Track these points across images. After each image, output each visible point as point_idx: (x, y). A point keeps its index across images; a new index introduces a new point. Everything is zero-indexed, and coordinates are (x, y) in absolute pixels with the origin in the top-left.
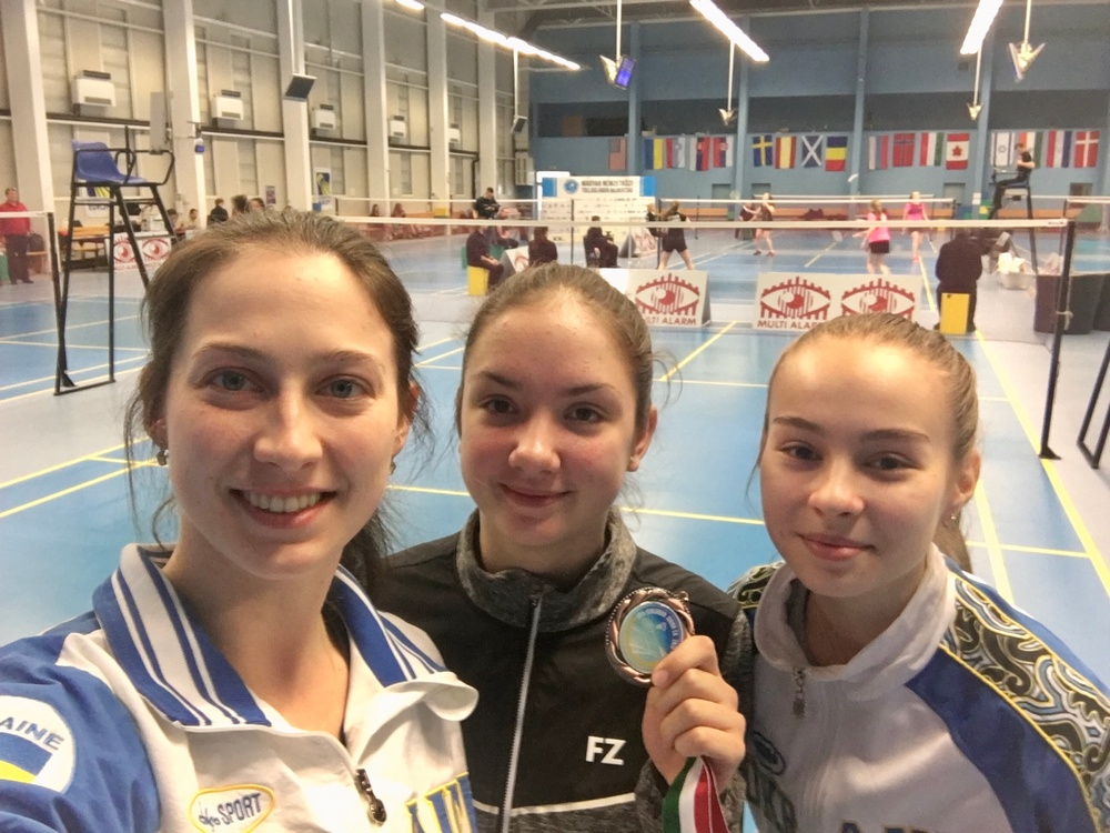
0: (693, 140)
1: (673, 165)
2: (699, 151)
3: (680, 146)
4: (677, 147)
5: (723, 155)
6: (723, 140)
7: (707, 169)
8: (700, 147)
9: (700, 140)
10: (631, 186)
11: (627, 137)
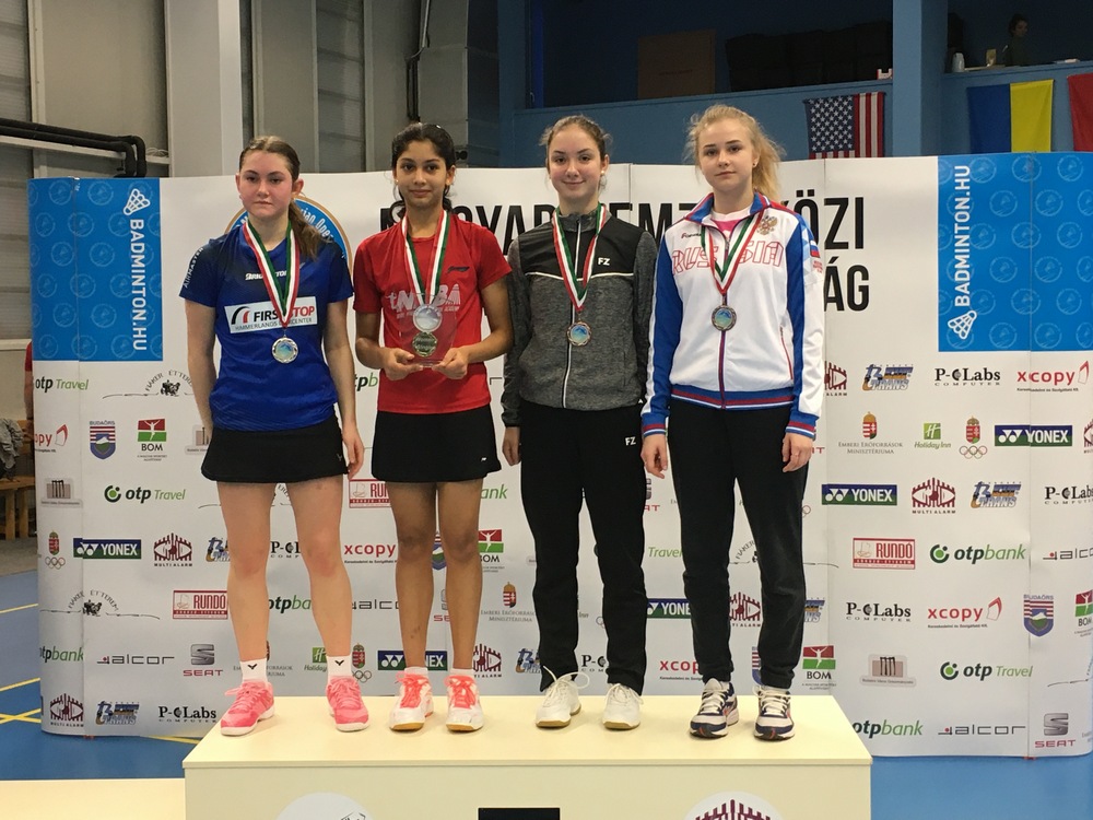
10: (844, 246)
11: (889, 83)
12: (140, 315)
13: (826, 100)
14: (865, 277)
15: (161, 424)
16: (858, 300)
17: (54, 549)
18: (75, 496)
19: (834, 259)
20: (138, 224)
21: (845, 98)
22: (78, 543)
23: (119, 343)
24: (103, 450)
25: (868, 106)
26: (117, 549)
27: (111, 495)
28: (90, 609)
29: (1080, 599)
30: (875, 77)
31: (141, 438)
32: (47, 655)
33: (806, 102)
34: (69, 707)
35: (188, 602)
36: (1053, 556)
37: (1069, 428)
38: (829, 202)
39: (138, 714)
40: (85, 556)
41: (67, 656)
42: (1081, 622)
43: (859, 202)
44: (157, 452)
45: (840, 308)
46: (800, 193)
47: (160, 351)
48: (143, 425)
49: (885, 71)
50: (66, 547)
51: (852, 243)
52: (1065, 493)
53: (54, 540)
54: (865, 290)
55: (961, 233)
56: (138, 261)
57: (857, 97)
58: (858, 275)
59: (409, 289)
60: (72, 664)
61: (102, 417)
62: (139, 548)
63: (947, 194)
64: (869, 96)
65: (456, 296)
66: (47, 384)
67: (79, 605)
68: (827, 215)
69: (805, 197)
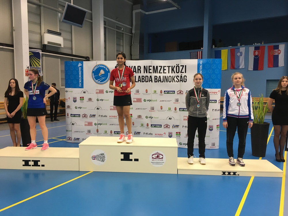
0: (252, 49)
1: (236, 67)
2: (255, 56)
3: (241, 53)
4: (239, 54)
5: (276, 58)
6: (277, 47)
7: (262, 69)
8: (257, 53)
9: (257, 48)
10: (183, 72)
11: (203, 50)
12: (80, 81)
13: (193, 52)
14: (186, 77)
15: (83, 98)
16: (185, 81)
17: (68, 116)
18: (71, 108)
19: (182, 74)
20: (80, 68)
21: (196, 52)
22: (71, 115)
23: (77, 85)
24: (75, 101)
25: (199, 53)
26: (77, 116)
27: (76, 108)
28: (73, 124)
29: (217, 126)
30: (201, 49)
31: (80, 99)
32: (67, 131)
33: (190, 53)
34: (70, 138)
35: (87, 123)
36: (213, 119)
37: (216, 100)
38: (181, 66)
39: (80, 139)
40: (72, 117)
41: (70, 131)
42: (217, 129)
43: (186, 66)
44: (83, 102)
45: (182, 82)
46: (177, 65)
47: (83, 87)
48: (81, 98)
49: (202, 48)
50: (69, 115)
51: (184, 72)
52: (215, 110)
53: (68, 114)
54: (186, 79)
55: (201, 71)
56: (80, 73)
57: (198, 52)
58: (185, 77)
59: (118, 77)
60: (70, 132)
61: (75, 96)
62: (80, 116)
63: (199, 65)
64: (200, 52)
65: (125, 79)
66: (67, 91)
67: (71, 124)
68: (181, 68)
69: (178, 65)
